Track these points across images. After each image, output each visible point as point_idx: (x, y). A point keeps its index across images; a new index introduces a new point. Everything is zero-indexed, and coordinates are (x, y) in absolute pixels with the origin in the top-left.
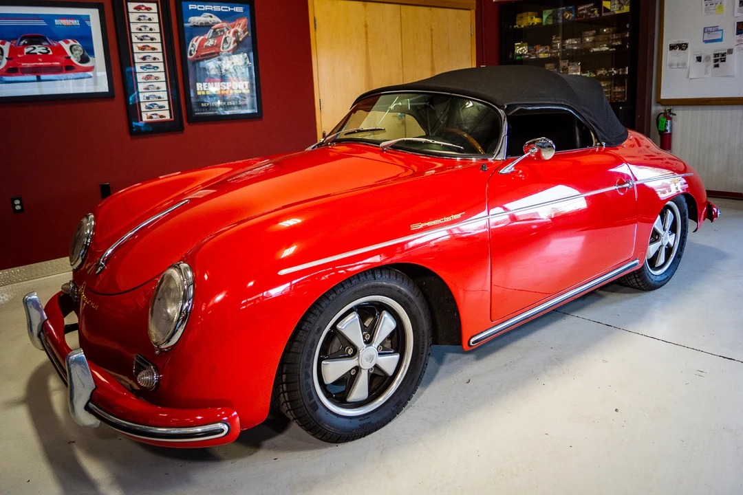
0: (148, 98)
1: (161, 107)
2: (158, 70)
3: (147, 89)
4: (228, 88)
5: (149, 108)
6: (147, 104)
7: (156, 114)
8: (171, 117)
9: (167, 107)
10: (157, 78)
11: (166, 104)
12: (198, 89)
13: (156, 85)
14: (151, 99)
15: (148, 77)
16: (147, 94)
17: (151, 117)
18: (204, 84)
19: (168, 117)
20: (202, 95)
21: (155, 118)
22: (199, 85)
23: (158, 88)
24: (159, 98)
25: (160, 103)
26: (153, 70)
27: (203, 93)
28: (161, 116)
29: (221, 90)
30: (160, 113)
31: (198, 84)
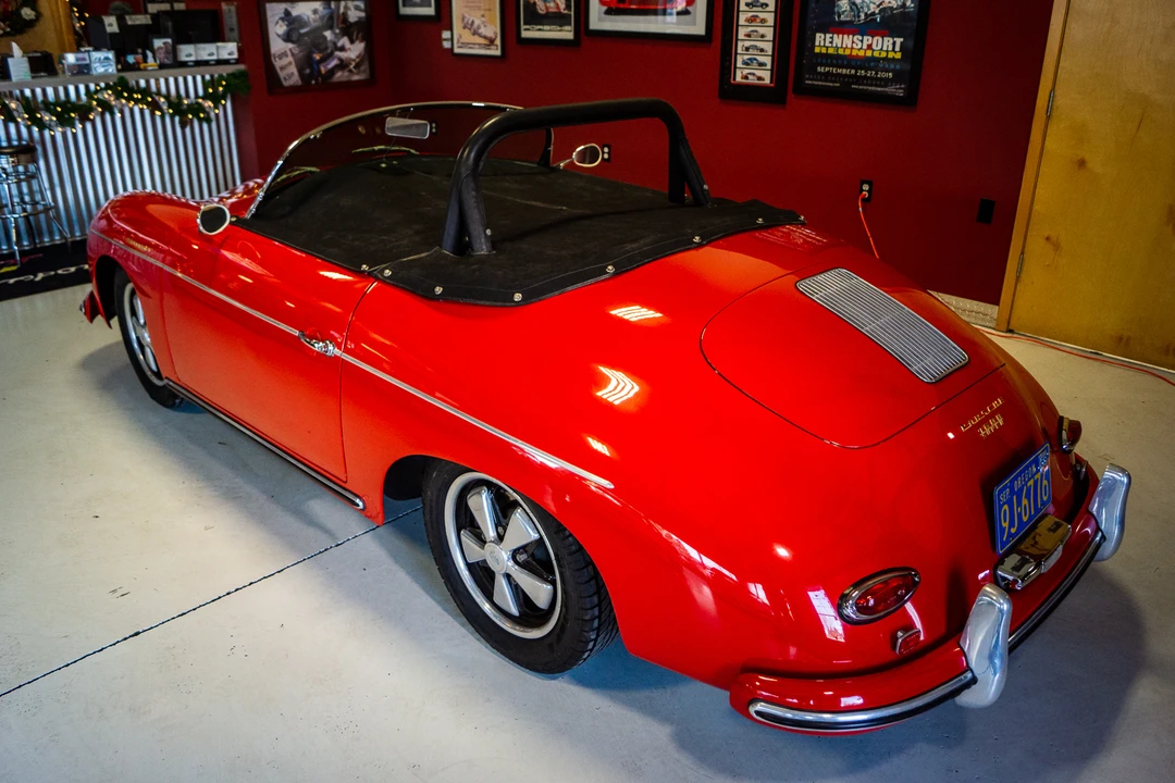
0: (747, 49)
1: (762, 64)
2: (768, 9)
3: (748, 35)
4: (865, 47)
5: (747, 64)
6: (746, 57)
7: (754, 74)
8: (771, 82)
9: (769, 67)
10: (763, 21)
11: (768, 60)
12: (817, 44)
13: (761, 30)
14: (751, 51)
15: (752, 20)
16: (747, 44)
17: (746, 78)
18: (828, 36)
19: (767, 81)
20: (820, 54)
21: (752, 80)
22: (819, 37)
23: (763, 36)
24: (762, 50)
25: (761, 59)
26: (760, 9)
27: (824, 51)
28: (760, 78)
29: (852, 48)
30: (759, 73)
31: (818, 35)
